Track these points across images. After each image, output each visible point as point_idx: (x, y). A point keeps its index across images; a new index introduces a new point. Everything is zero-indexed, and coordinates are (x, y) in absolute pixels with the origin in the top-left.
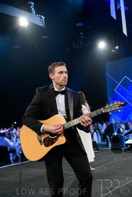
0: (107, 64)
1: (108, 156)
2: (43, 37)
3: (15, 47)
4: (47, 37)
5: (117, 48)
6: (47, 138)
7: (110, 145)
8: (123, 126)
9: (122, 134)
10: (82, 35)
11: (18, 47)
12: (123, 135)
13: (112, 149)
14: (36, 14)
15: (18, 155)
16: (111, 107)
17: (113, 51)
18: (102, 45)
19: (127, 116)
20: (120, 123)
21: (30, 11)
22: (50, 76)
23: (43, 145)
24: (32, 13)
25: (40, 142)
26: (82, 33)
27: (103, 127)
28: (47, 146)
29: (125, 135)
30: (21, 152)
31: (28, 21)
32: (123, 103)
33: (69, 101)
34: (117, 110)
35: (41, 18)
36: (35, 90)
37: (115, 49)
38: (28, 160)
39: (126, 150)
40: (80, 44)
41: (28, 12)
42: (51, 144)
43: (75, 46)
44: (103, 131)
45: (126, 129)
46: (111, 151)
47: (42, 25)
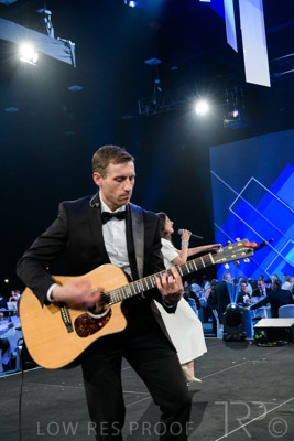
0: (213, 151)
1: (217, 356)
2: (71, 88)
3: (8, 110)
4: (80, 88)
5: (235, 114)
6: (83, 317)
7: (220, 329)
8: (249, 288)
9: (246, 305)
10: (158, 85)
11: (15, 110)
12: (248, 308)
13: (225, 339)
14: (56, 37)
15: (15, 354)
16: (230, 253)
17: (227, 121)
18: (202, 108)
19: (257, 267)
20: (243, 282)
21: (42, 29)
22: (95, 178)
23: (75, 332)
24: (47, 34)
25: (68, 325)
26: (157, 81)
27: (205, 291)
28: (83, 334)
29: (253, 308)
30: (20, 347)
31: (39, 52)
32: (255, 244)
33: (135, 233)
34: (241, 260)
35: (67, 44)
36: (57, 207)
37: (232, 117)
38: (36, 365)
39: (256, 342)
40: (153, 106)
41: (38, 30)
42: (94, 332)
43: (143, 109)
44: (204, 298)
45: (254, 295)
46: (223, 345)
47: (69, 61)
